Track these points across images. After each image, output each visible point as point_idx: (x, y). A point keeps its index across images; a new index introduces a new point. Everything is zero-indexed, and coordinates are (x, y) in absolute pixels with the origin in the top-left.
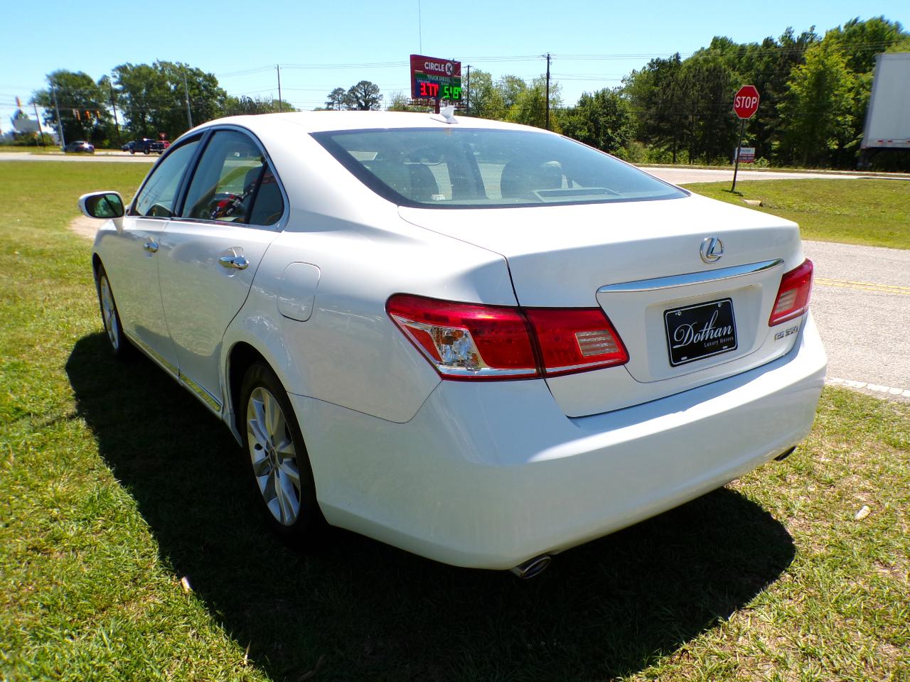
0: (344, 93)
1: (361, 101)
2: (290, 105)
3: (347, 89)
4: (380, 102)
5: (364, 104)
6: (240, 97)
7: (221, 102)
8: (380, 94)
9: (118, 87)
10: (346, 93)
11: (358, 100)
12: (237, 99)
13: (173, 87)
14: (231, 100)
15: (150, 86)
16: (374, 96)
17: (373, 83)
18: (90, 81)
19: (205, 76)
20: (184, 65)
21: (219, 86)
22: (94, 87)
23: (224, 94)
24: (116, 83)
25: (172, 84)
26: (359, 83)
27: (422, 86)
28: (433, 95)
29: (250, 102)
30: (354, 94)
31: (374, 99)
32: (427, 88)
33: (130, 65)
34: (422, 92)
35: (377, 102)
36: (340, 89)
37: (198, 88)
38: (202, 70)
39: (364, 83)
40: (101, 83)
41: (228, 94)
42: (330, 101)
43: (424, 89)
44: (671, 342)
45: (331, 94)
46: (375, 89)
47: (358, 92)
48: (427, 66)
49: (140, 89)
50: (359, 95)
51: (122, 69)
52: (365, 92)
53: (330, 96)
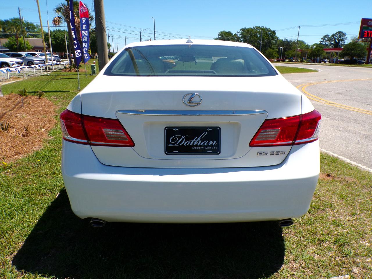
0: (329, 37)
1: (336, 40)
2: (304, 42)
3: (331, 35)
4: (345, 40)
5: (337, 42)
6: (283, 39)
7: (276, 41)
8: (346, 37)
9: (240, 36)
10: (330, 37)
11: (335, 40)
12: (282, 40)
13: (259, 36)
14: (280, 40)
15: (251, 36)
16: (343, 38)
17: (344, 32)
18: (232, 34)
19: (272, 31)
20: (264, 27)
21: (276, 35)
22: (233, 36)
23: (278, 38)
24: (240, 35)
25: (259, 34)
26: (337, 32)
27: (365, 33)
28: (370, 37)
29: (287, 41)
30: (333, 37)
31: (343, 39)
32: (368, 33)
33: (246, 28)
34: (365, 35)
35: (344, 40)
36: (327, 35)
37: (268, 36)
38: (271, 29)
39: (339, 32)
40: (235, 34)
41: (279, 38)
42: (322, 40)
43: (366, 34)
44: (167, 142)
45: (323, 37)
46: (344, 35)
47: (336, 36)
48: (370, 23)
49: (247, 37)
50: (336, 38)
51: (243, 30)
52: (339, 36)
53: (322, 38)
